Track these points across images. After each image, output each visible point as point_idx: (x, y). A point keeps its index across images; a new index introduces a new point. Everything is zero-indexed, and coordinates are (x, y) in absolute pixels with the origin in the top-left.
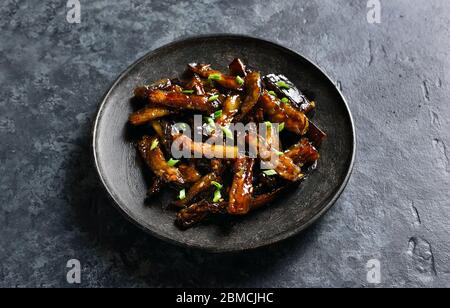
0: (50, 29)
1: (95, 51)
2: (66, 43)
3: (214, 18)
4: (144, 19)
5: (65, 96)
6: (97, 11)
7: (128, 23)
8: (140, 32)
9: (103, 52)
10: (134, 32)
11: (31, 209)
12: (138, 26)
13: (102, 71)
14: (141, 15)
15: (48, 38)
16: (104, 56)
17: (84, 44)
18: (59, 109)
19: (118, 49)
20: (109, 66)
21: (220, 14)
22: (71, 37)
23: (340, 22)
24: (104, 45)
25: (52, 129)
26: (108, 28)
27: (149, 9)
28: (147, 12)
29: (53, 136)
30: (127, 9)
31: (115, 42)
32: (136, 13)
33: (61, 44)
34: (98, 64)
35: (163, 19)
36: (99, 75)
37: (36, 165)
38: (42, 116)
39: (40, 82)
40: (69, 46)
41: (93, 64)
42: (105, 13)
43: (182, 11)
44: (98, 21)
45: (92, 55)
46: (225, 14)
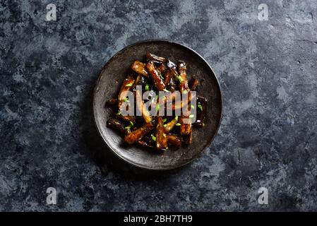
0: (59, 27)
1: (84, 44)
2: (68, 38)
3: (150, 24)
4: (111, 23)
5: (69, 74)
6: (84, 15)
7: (102, 25)
8: (108, 32)
9: (89, 45)
10: (105, 32)
11: (57, 141)
12: (108, 27)
13: (88, 59)
14: (110, 19)
15: (58, 33)
16: (89, 48)
17: (78, 39)
18: (67, 82)
19: (97, 44)
20: (92, 56)
21: (154, 22)
22: (71, 34)
23: (220, 33)
24: (89, 40)
25: (64, 95)
26: (91, 28)
27: (114, 15)
28: (113, 17)
29: (64, 99)
30: (102, 14)
31: (95, 39)
32: (107, 18)
33: (65, 38)
34: (86, 53)
35: (121, 23)
36: (87, 61)
37: (57, 116)
38: (58, 86)
39: (56, 64)
40: (70, 40)
41: (84, 53)
42: (89, 16)
43: (133, 18)
44: (85, 23)
45: (83, 47)
46: (156, 22)
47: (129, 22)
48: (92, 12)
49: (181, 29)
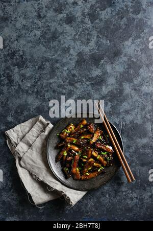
47: (77, 88)
48: (55, 82)
49: (107, 94)
